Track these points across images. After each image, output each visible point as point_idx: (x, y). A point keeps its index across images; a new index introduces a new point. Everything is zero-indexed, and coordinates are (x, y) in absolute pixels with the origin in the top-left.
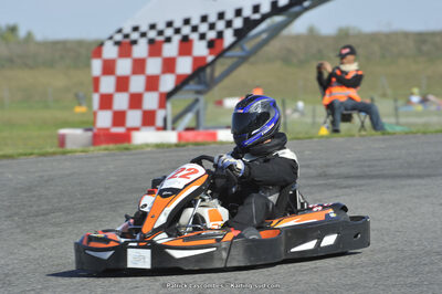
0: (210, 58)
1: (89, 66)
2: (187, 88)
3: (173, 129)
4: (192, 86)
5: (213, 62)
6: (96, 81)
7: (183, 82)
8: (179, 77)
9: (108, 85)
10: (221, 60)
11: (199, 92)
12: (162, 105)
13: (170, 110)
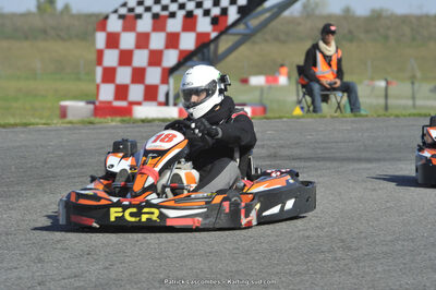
0: (213, 35)
2: (190, 63)
3: (175, 105)
4: (196, 62)
5: (217, 38)
6: (100, 54)
7: (185, 58)
8: (182, 52)
9: (111, 58)
10: (224, 37)
12: (165, 80)
13: (173, 84)
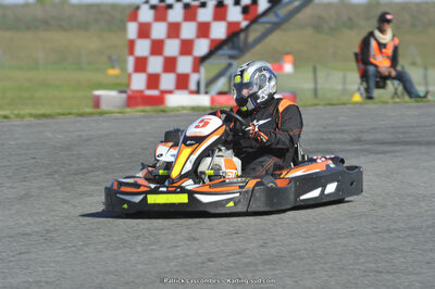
0: (244, 24)
1: (124, 30)
2: (221, 52)
3: (206, 93)
4: (226, 51)
5: (248, 27)
6: (132, 44)
7: (217, 47)
8: (213, 41)
9: (143, 47)
10: (255, 26)
11: (232, 57)
12: (196, 69)
13: (204, 73)
